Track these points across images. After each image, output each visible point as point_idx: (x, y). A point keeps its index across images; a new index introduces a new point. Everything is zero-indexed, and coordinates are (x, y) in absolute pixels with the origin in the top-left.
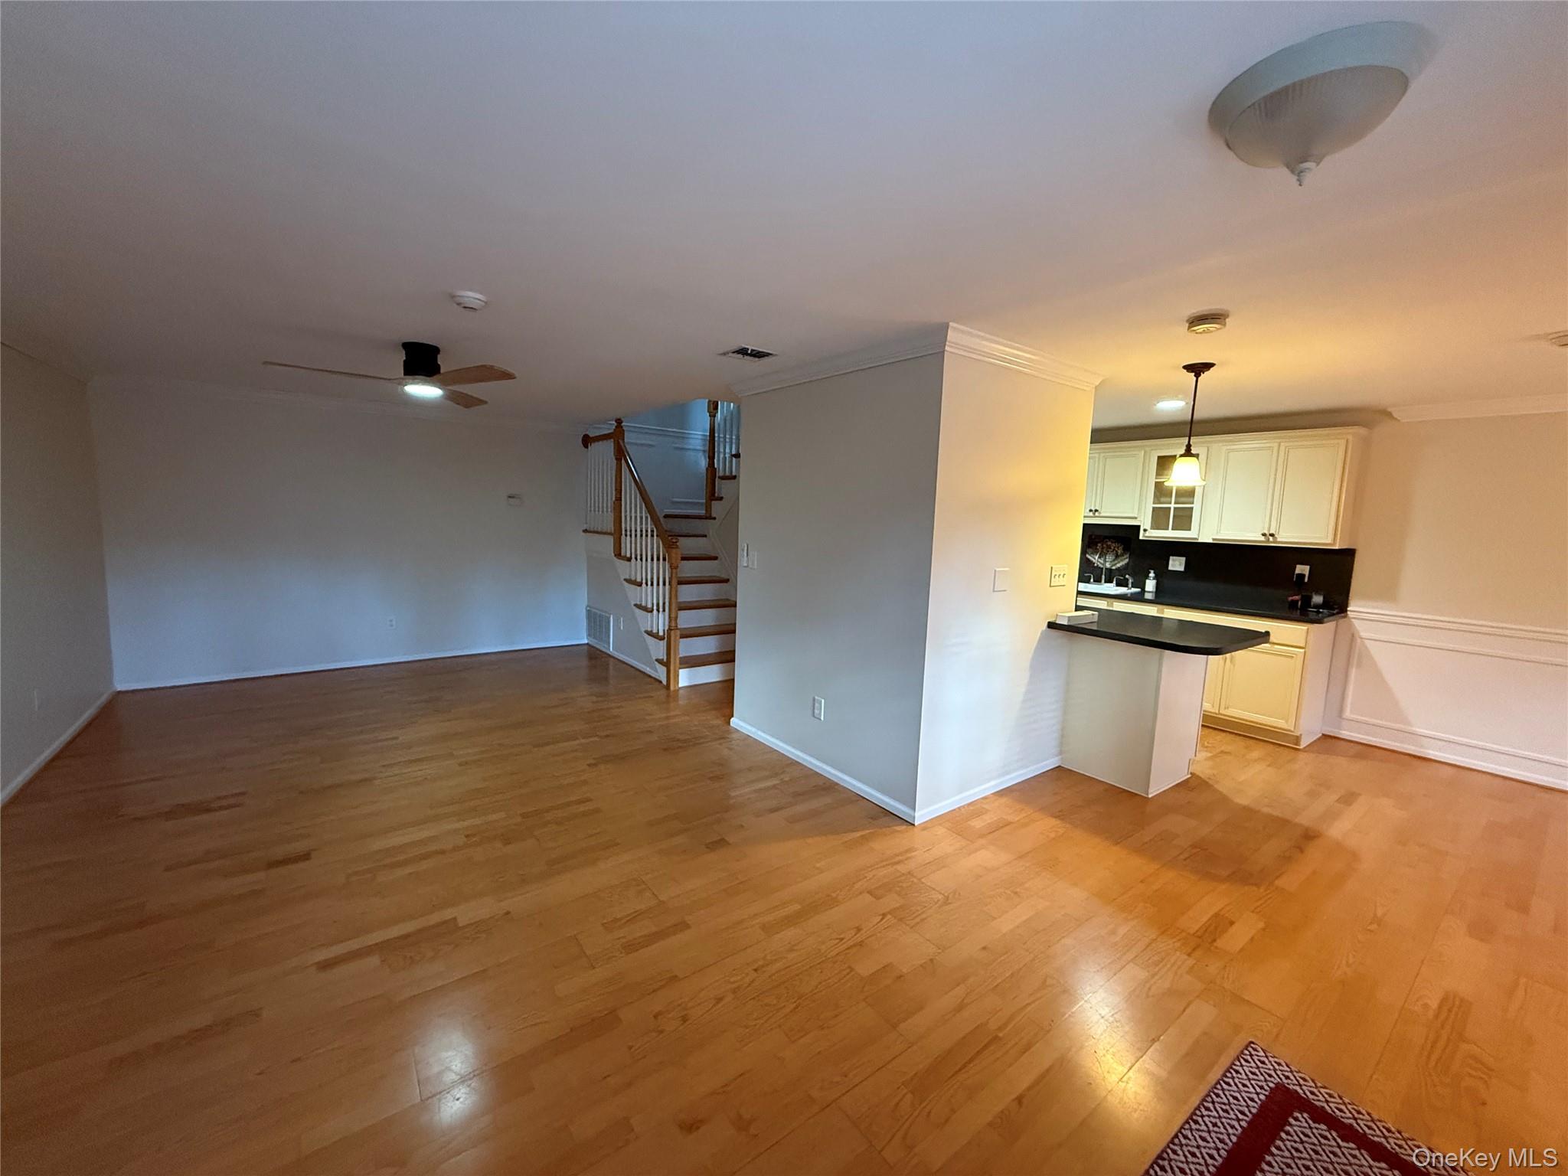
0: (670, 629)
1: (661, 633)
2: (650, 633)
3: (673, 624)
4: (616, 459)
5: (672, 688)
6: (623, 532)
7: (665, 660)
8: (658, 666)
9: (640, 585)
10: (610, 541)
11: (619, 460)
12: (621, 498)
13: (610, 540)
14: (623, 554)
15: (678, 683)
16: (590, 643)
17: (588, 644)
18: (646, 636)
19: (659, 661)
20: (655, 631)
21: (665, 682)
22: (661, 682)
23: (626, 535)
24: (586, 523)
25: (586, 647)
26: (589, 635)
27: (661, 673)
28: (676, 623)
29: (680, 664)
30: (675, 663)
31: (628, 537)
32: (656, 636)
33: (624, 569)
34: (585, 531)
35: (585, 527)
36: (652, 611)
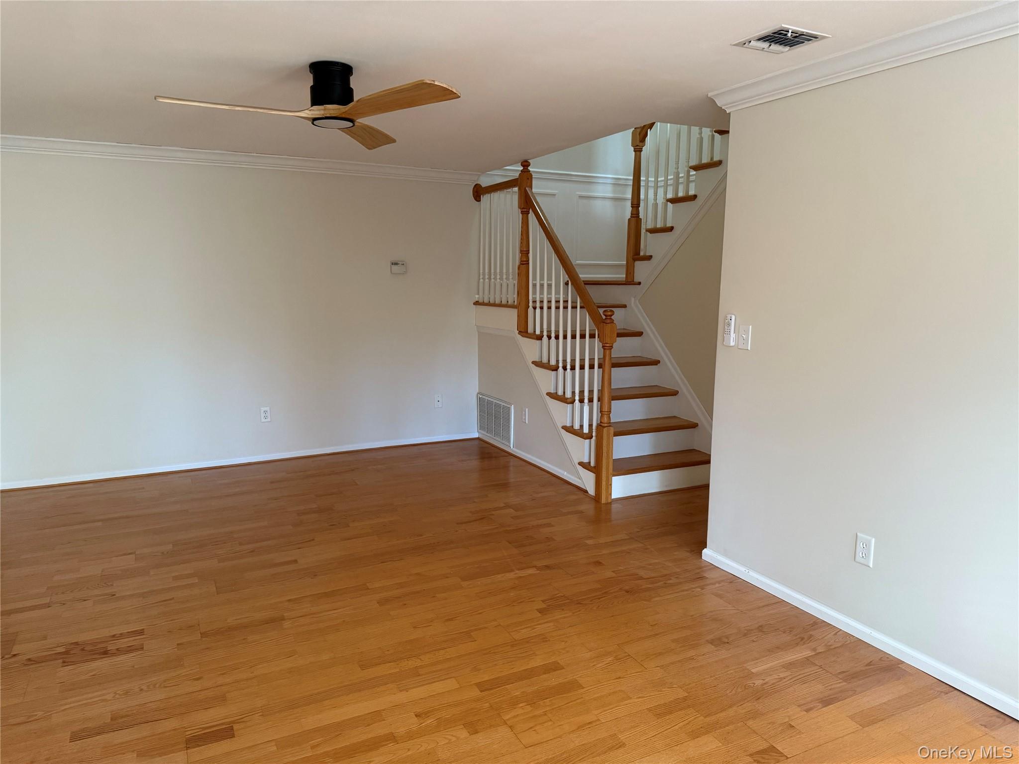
0: (600, 426)
1: (586, 430)
2: (569, 430)
3: (605, 420)
4: (522, 213)
5: (603, 501)
6: (531, 304)
7: (592, 464)
8: (583, 472)
9: (555, 369)
10: (512, 316)
11: (525, 213)
12: (528, 261)
13: (514, 313)
14: (530, 330)
15: (611, 494)
16: (481, 436)
17: (478, 439)
18: (563, 432)
19: (585, 466)
20: (577, 426)
21: (591, 491)
22: (586, 492)
23: (535, 308)
24: (478, 294)
25: (476, 442)
26: (481, 427)
27: (587, 480)
28: (609, 418)
29: (614, 470)
30: (607, 469)
31: (538, 311)
32: (579, 433)
33: (531, 350)
34: (477, 303)
35: (476, 297)
36: (573, 402)
